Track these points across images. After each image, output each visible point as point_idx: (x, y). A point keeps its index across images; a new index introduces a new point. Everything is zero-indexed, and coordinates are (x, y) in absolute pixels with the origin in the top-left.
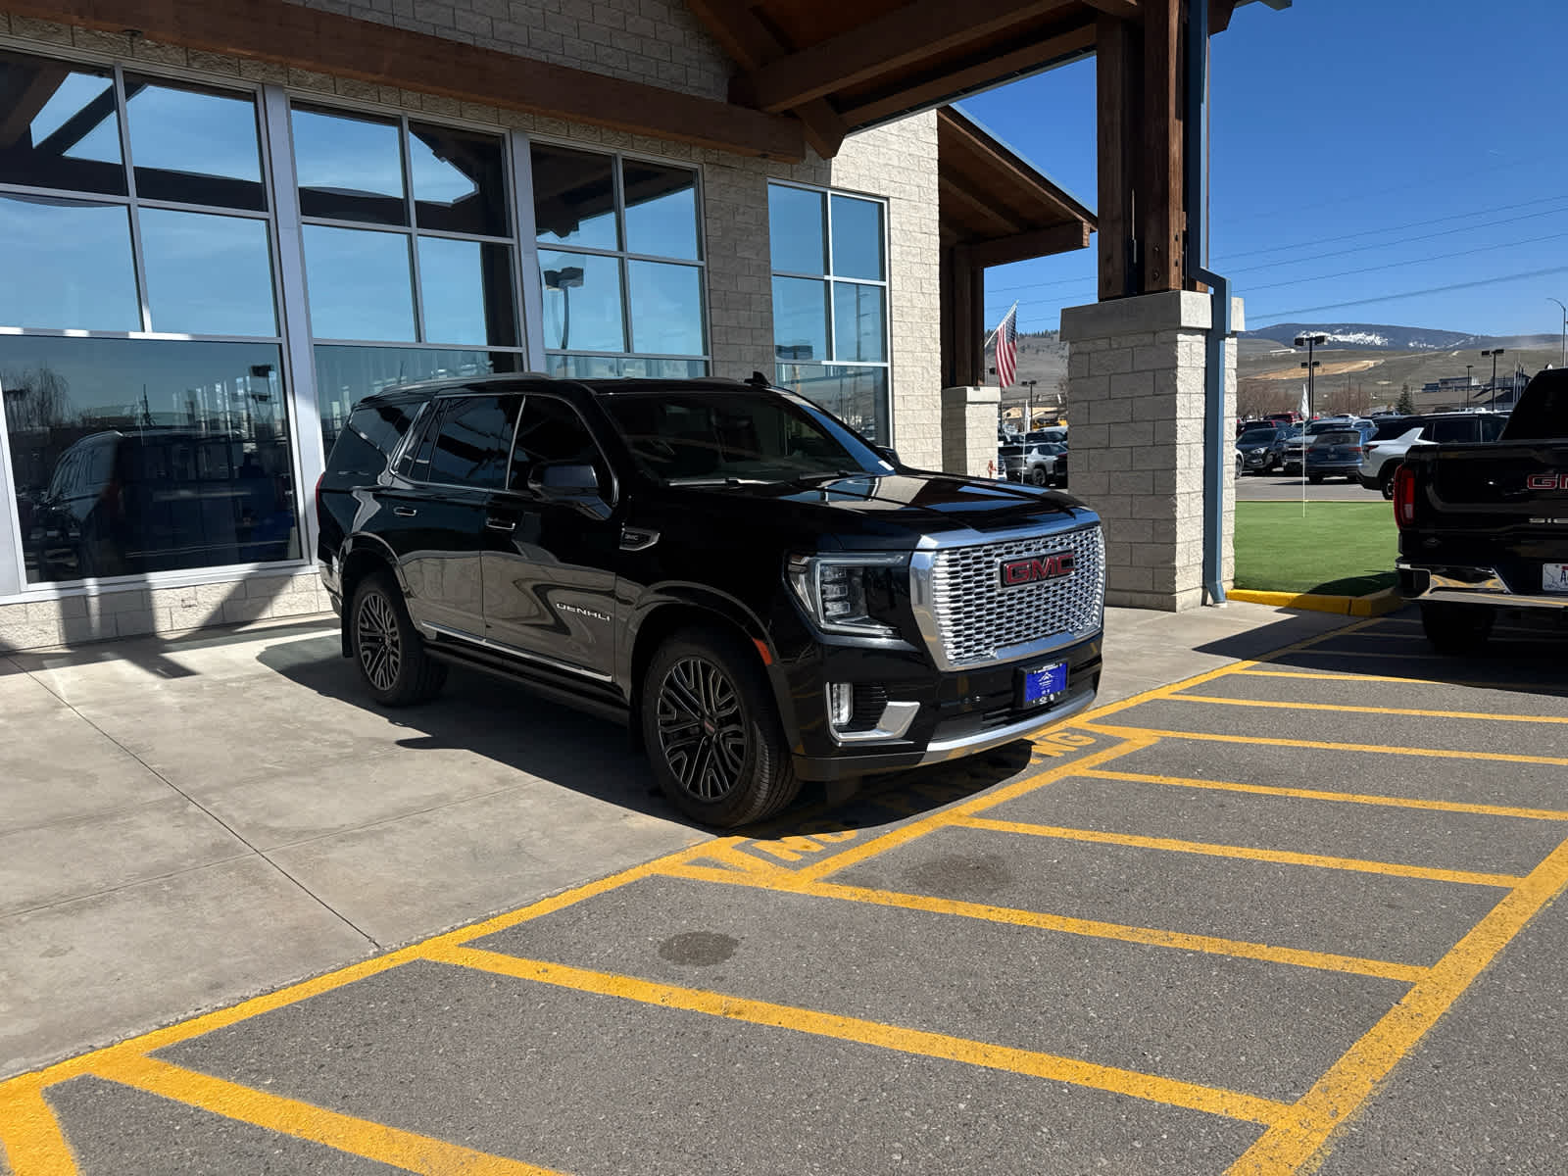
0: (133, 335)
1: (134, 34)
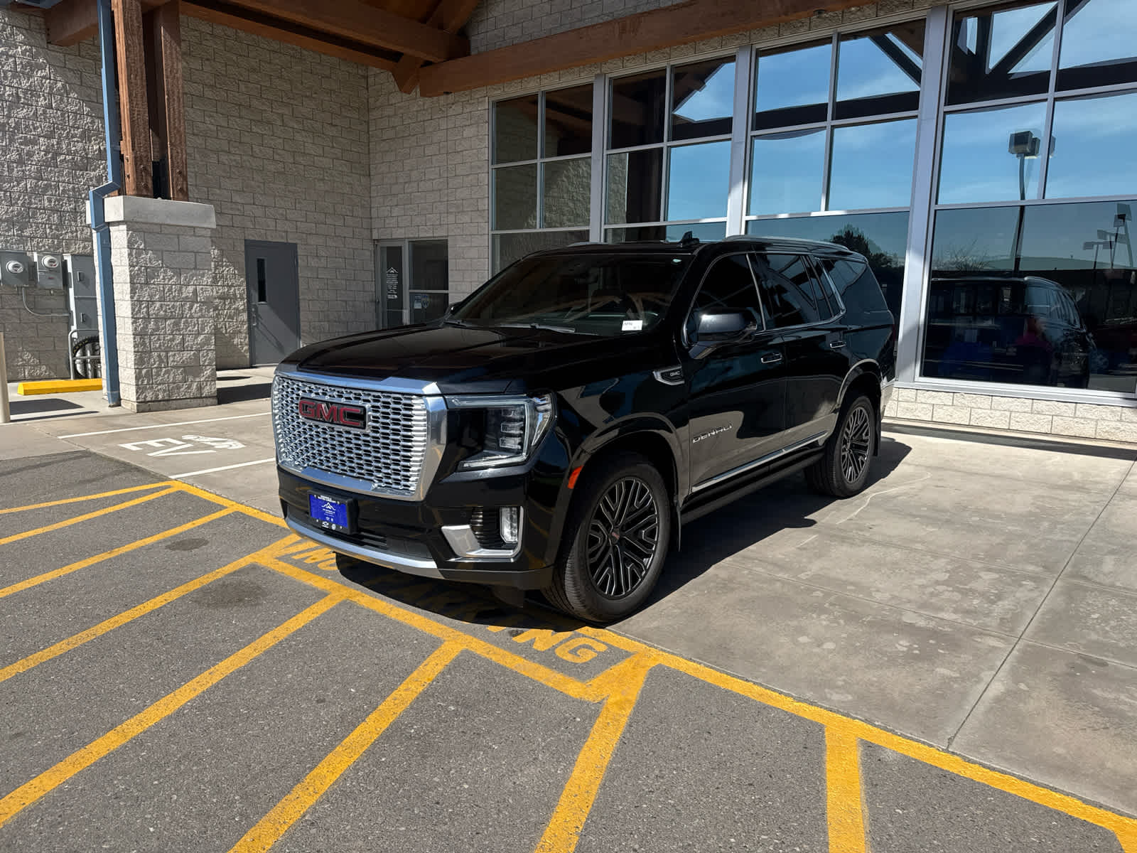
0: (814, 214)
1: (820, 12)
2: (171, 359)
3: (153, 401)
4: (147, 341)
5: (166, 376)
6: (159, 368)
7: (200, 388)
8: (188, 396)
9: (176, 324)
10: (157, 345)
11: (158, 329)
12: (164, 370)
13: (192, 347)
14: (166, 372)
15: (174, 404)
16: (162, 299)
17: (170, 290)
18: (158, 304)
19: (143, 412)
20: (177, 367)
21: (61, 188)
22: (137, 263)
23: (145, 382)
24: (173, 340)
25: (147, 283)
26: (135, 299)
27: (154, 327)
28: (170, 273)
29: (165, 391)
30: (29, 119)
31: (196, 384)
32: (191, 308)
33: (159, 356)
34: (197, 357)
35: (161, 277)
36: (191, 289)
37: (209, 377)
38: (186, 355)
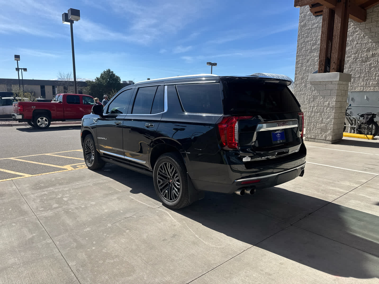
2: (317, 126)
3: (310, 138)
4: (311, 119)
5: (315, 131)
6: (313, 128)
7: (326, 137)
8: (321, 139)
9: (320, 114)
10: (314, 121)
11: (315, 115)
12: (315, 129)
13: (325, 123)
14: (315, 130)
15: (316, 140)
16: (318, 106)
17: (320, 103)
18: (316, 108)
19: (306, 141)
20: (319, 129)
21: (356, 70)
22: (311, 94)
23: (308, 132)
24: (319, 119)
25: (313, 101)
26: (309, 106)
27: (314, 115)
28: (321, 97)
29: (314, 136)
30: (350, 49)
31: (324, 135)
32: (326, 109)
33: (314, 124)
34: (326, 126)
35: (318, 99)
36: (327, 103)
37: (329, 134)
38: (322, 125)
